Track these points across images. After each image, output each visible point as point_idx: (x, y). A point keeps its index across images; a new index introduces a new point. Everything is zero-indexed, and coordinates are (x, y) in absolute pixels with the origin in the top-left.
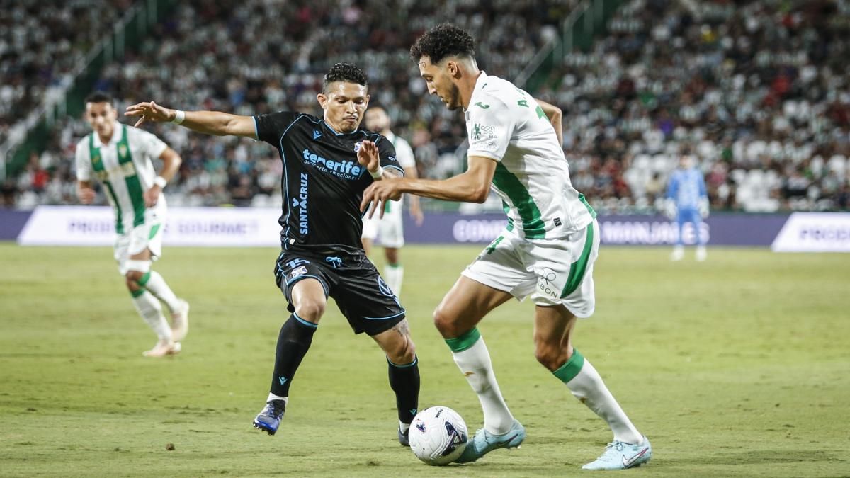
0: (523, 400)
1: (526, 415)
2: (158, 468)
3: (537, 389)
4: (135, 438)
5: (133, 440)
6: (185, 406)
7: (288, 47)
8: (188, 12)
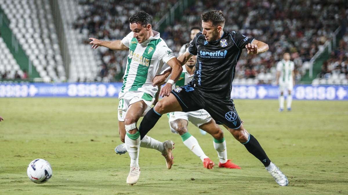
0: (338, 162)
1: (340, 168)
2: (188, 188)
3: (344, 157)
4: (179, 175)
5: (178, 176)
6: (199, 163)
7: (241, 18)
8: (200, 4)
